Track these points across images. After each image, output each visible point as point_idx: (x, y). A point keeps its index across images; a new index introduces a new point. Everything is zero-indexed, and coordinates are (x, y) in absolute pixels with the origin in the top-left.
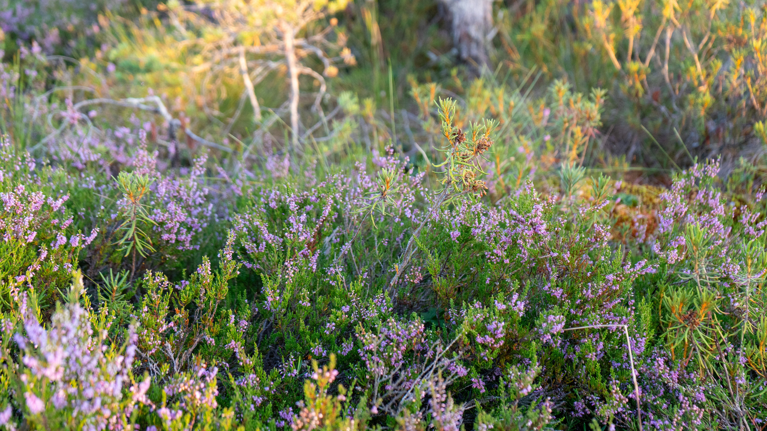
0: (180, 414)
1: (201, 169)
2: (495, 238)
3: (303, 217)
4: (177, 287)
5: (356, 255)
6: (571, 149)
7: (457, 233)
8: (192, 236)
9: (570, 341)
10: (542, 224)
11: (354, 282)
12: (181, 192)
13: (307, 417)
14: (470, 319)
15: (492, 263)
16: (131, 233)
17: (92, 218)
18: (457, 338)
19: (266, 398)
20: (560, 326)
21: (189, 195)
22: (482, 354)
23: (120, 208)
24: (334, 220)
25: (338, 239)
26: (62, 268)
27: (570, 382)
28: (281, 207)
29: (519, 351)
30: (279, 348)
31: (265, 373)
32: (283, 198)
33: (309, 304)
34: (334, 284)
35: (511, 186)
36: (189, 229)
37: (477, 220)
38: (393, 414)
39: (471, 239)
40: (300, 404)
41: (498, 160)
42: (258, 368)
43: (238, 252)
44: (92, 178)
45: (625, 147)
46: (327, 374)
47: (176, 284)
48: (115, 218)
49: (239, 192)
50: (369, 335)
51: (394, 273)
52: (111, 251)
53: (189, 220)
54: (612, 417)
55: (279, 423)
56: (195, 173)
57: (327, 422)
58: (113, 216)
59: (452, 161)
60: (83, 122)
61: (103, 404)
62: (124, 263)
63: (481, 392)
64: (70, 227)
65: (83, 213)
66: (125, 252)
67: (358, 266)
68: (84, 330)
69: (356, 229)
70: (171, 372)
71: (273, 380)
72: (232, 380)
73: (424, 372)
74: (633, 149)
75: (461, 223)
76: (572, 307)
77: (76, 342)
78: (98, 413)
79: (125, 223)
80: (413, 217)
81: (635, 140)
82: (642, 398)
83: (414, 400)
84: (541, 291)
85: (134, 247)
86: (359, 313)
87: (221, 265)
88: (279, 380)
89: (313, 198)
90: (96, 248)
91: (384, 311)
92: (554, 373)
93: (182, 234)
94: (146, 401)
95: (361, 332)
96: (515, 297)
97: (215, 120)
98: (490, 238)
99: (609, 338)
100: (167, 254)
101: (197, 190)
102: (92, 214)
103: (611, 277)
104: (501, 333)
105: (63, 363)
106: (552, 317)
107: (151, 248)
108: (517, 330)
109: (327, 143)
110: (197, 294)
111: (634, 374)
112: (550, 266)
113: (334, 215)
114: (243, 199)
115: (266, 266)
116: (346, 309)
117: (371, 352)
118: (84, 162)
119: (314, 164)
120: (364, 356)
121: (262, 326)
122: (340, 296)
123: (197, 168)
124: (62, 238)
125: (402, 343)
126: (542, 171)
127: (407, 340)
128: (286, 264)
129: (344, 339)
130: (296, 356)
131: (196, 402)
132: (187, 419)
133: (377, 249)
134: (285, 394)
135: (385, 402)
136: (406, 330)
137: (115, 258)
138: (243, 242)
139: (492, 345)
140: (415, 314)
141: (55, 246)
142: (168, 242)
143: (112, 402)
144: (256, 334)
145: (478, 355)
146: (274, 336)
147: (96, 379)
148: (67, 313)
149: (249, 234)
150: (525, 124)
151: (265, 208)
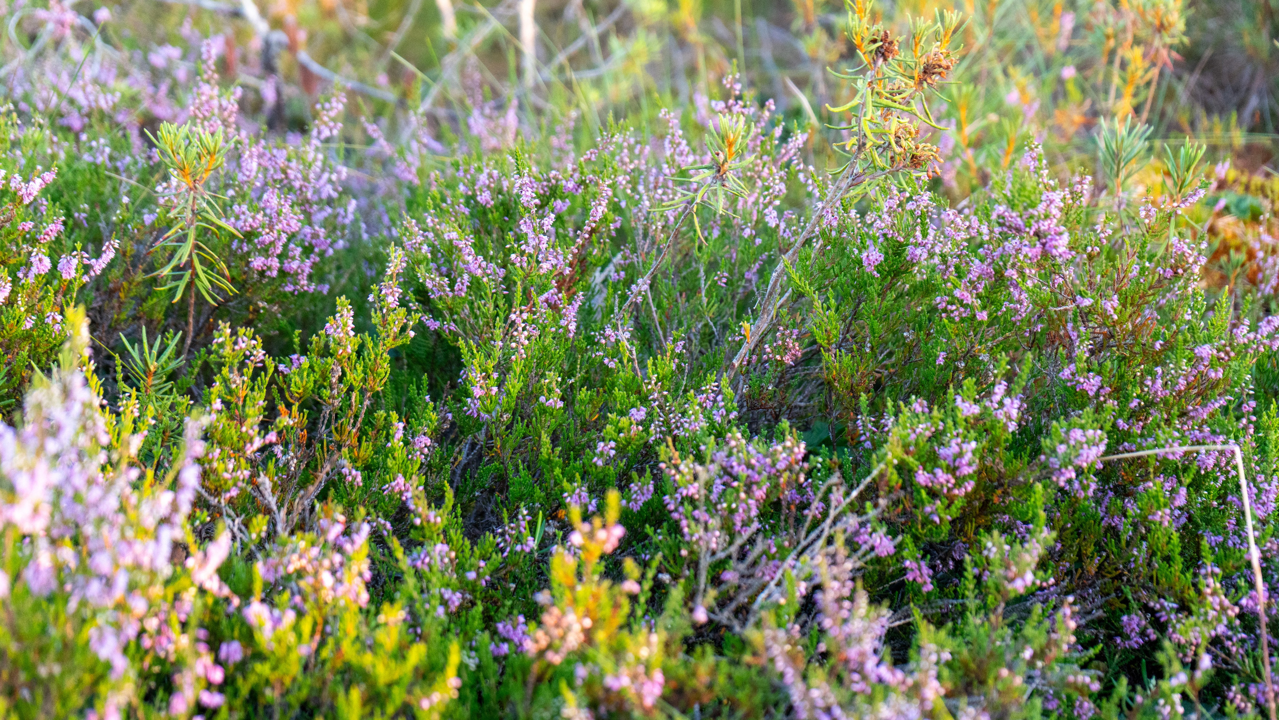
0: (290, 617)
1: (332, 124)
2: (957, 268)
3: (549, 221)
4: (281, 367)
5: (659, 306)
6: (1119, 95)
7: (874, 255)
8: (314, 265)
9: (1115, 489)
10: (1060, 234)
11: (655, 358)
12: (289, 171)
13: (557, 625)
14: (904, 433)
15: (951, 320)
16: (185, 252)
17: (102, 225)
18: (875, 473)
19: (468, 596)
20: (1094, 450)
21: (306, 179)
22: (928, 509)
23: (161, 201)
24: (613, 233)
25: (622, 273)
26: (41, 322)
27: (1115, 573)
28: (502, 204)
29: (1007, 507)
30: (498, 497)
31: (467, 543)
32: (505, 184)
33: (561, 404)
34: (612, 365)
35: (989, 170)
36: (308, 251)
37: (918, 228)
38: (737, 629)
39: (906, 271)
40: (542, 597)
41: (963, 114)
42: (452, 532)
43: (411, 296)
44: (102, 141)
45: (1235, 100)
46: (602, 534)
47: (280, 362)
48: (153, 225)
49: (411, 177)
50: (687, 466)
51: (740, 345)
52: (144, 293)
53: (308, 230)
54: (1204, 643)
55: (497, 646)
56: (319, 133)
57: (601, 636)
58: (148, 218)
59: (869, 99)
60: (82, 35)
61: (132, 588)
62: (170, 320)
63: (925, 590)
64: (58, 240)
65: (84, 215)
66: (172, 292)
67: (665, 330)
68: (91, 433)
69: (659, 250)
70: (271, 535)
71: (485, 558)
72: (399, 553)
73: (804, 543)
74: (1253, 102)
75: (884, 235)
76: (1121, 416)
77: (73, 456)
78: (120, 607)
79: (173, 231)
80: (783, 226)
81: (1258, 83)
82: (1269, 607)
83: (782, 601)
84: (1053, 384)
85: (190, 285)
86: (667, 423)
87: (376, 319)
88: (497, 558)
89: (571, 185)
90: (111, 285)
91: (718, 419)
92: (1079, 555)
93: (293, 258)
94: (220, 588)
95: (670, 459)
96: (1000, 390)
97: (362, 37)
98: (948, 267)
99: (1197, 485)
100: (262, 300)
101: (323, 170)
102: (102, 216)
103: (1206, 350)
104: (969, 465)
105: (49, 497)
106: (1077, 434)
107: (226, 285)
108: (1002, 462)
109: (598, 83)
110: (324, 377)
111: (1255, 555)
112: (1075, 328)
113: (615, 221)
114: (421, 191)
115: (468, 327)
116: (640, 413)
117: (692, 500)
118: (85, 110)
119: (570, 119)
120: (676, 510)
121: (460, 452)
122: (627, 388)
123: (325, 123)
124: (40, 260)
125: (757, 483)
126: (1056, 142)
127: (769, 478)
128: (513, 317)
129: (634, 475)
130: (533, 513)
131: (323, 593)
132: (306, 626)
133: (703, 293)
134: (508, 589)
135: (722, 603)
136: (766, 456)
137: (152, 309)
138: (421, 272)
139: (949, 490)
140: (785, 424)
141: (26, 276)
142: (262, 274)
143: (151, 583)
144: (448, 466)
145: (917, 512)
146: (486, 473)
147: (116, 535)
148: (56, 389)
149: (434, 259)
150: (1020, 44)
151: (467, 204)
